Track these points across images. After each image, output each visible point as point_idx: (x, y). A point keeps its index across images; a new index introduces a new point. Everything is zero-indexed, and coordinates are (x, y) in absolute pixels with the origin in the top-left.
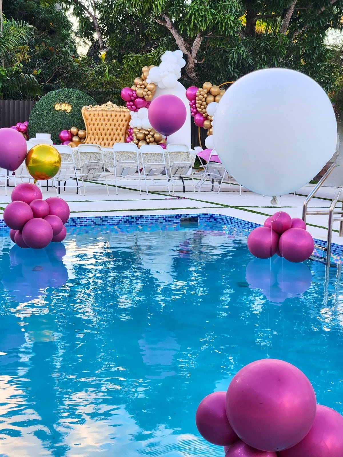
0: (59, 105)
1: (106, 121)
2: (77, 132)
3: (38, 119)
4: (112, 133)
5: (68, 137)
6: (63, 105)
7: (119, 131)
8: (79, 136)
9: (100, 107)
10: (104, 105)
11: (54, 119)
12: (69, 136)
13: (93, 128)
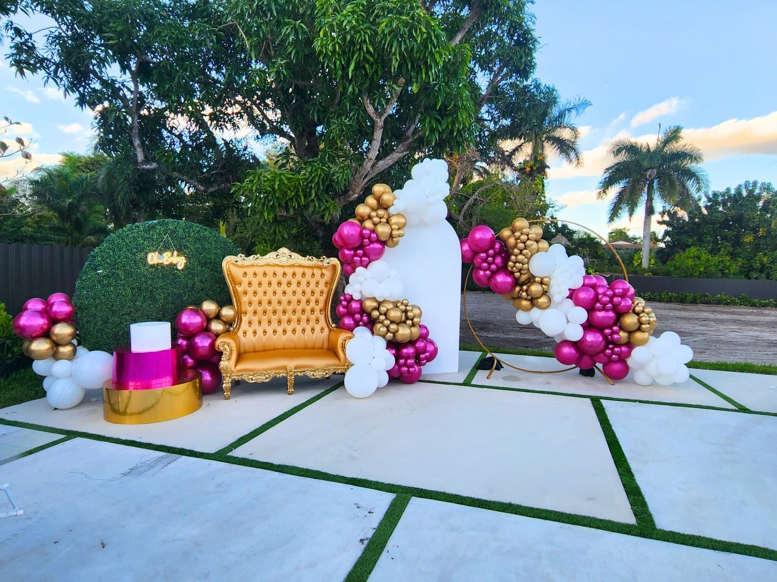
0: (157, 253)
1: (284, 287)
2: (218, 311)
3: (103, 286)
4: (299, 308)
5: (200, 325)
6: (167, 255)
7: (312, 304)
8: (223, 318)
9: (264, 257)
10: (272, 255)
11: (144, 285)
12: (202, 322)
13: (255, 300)
